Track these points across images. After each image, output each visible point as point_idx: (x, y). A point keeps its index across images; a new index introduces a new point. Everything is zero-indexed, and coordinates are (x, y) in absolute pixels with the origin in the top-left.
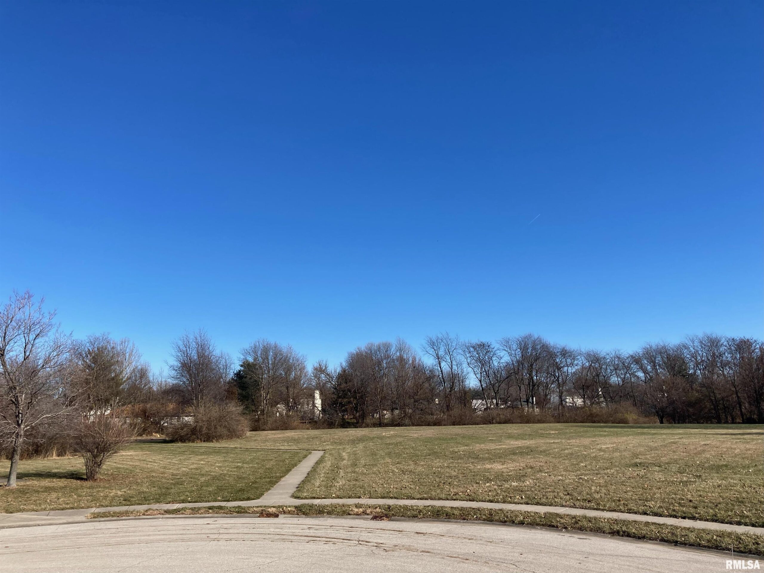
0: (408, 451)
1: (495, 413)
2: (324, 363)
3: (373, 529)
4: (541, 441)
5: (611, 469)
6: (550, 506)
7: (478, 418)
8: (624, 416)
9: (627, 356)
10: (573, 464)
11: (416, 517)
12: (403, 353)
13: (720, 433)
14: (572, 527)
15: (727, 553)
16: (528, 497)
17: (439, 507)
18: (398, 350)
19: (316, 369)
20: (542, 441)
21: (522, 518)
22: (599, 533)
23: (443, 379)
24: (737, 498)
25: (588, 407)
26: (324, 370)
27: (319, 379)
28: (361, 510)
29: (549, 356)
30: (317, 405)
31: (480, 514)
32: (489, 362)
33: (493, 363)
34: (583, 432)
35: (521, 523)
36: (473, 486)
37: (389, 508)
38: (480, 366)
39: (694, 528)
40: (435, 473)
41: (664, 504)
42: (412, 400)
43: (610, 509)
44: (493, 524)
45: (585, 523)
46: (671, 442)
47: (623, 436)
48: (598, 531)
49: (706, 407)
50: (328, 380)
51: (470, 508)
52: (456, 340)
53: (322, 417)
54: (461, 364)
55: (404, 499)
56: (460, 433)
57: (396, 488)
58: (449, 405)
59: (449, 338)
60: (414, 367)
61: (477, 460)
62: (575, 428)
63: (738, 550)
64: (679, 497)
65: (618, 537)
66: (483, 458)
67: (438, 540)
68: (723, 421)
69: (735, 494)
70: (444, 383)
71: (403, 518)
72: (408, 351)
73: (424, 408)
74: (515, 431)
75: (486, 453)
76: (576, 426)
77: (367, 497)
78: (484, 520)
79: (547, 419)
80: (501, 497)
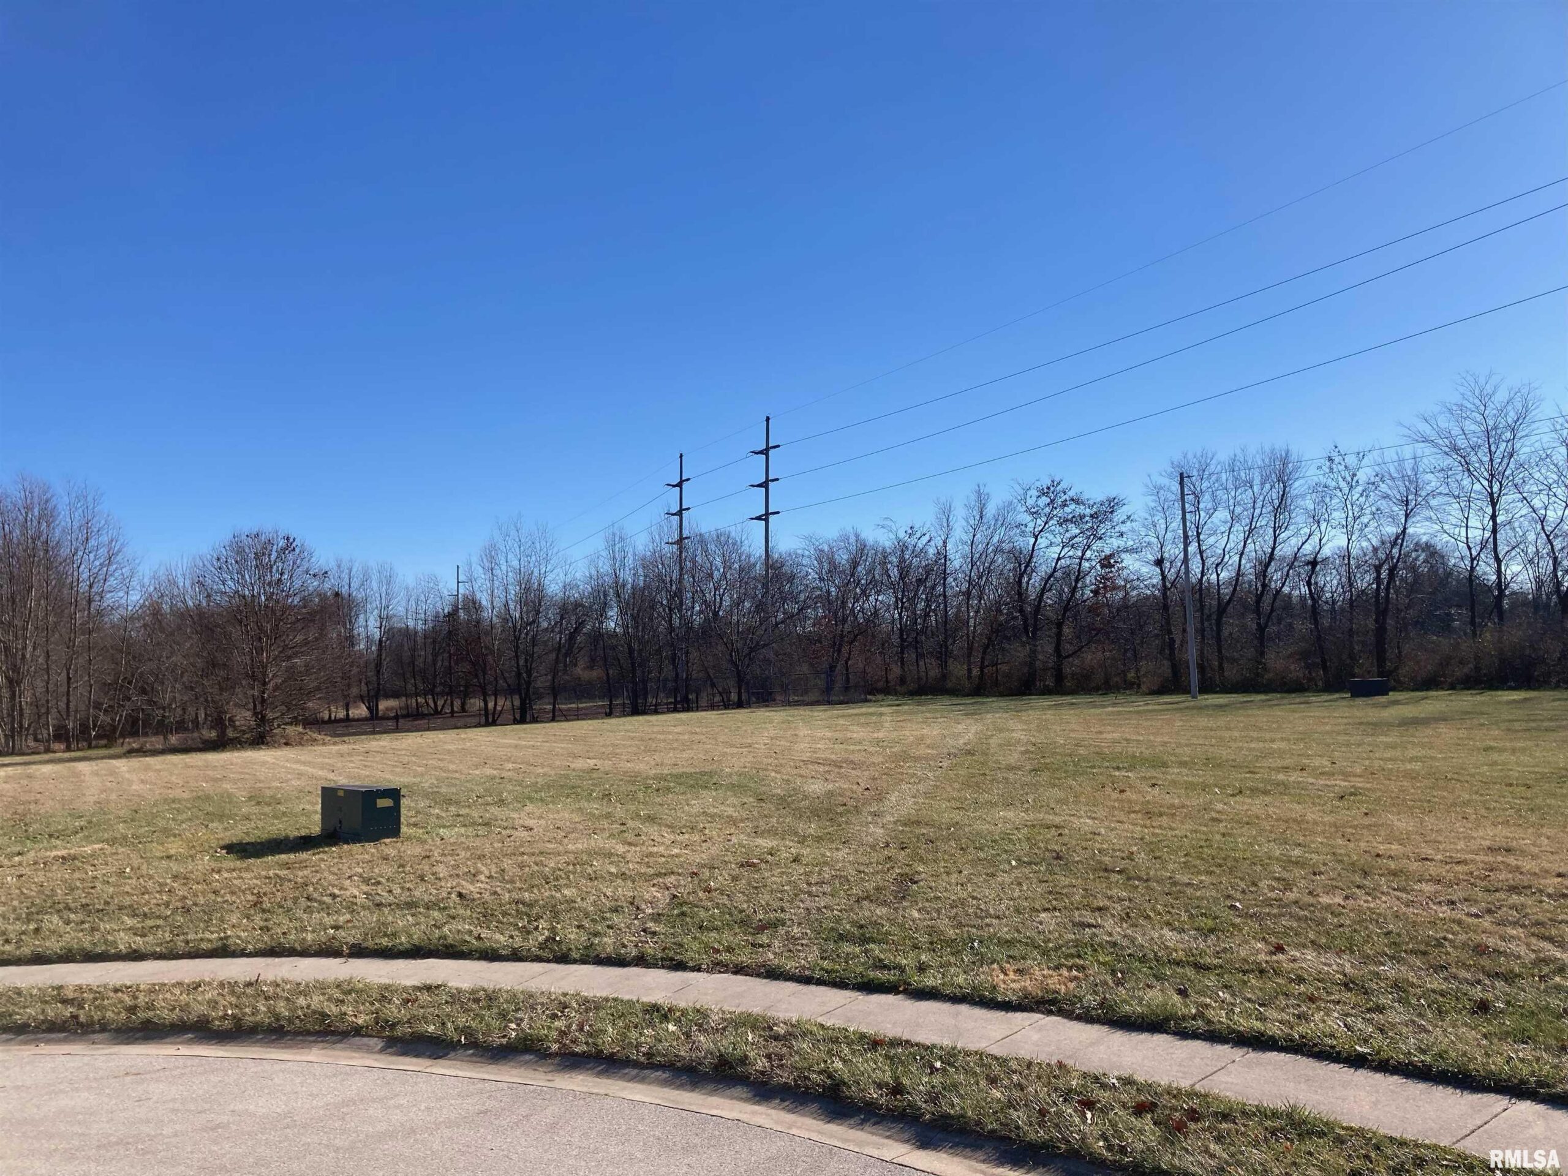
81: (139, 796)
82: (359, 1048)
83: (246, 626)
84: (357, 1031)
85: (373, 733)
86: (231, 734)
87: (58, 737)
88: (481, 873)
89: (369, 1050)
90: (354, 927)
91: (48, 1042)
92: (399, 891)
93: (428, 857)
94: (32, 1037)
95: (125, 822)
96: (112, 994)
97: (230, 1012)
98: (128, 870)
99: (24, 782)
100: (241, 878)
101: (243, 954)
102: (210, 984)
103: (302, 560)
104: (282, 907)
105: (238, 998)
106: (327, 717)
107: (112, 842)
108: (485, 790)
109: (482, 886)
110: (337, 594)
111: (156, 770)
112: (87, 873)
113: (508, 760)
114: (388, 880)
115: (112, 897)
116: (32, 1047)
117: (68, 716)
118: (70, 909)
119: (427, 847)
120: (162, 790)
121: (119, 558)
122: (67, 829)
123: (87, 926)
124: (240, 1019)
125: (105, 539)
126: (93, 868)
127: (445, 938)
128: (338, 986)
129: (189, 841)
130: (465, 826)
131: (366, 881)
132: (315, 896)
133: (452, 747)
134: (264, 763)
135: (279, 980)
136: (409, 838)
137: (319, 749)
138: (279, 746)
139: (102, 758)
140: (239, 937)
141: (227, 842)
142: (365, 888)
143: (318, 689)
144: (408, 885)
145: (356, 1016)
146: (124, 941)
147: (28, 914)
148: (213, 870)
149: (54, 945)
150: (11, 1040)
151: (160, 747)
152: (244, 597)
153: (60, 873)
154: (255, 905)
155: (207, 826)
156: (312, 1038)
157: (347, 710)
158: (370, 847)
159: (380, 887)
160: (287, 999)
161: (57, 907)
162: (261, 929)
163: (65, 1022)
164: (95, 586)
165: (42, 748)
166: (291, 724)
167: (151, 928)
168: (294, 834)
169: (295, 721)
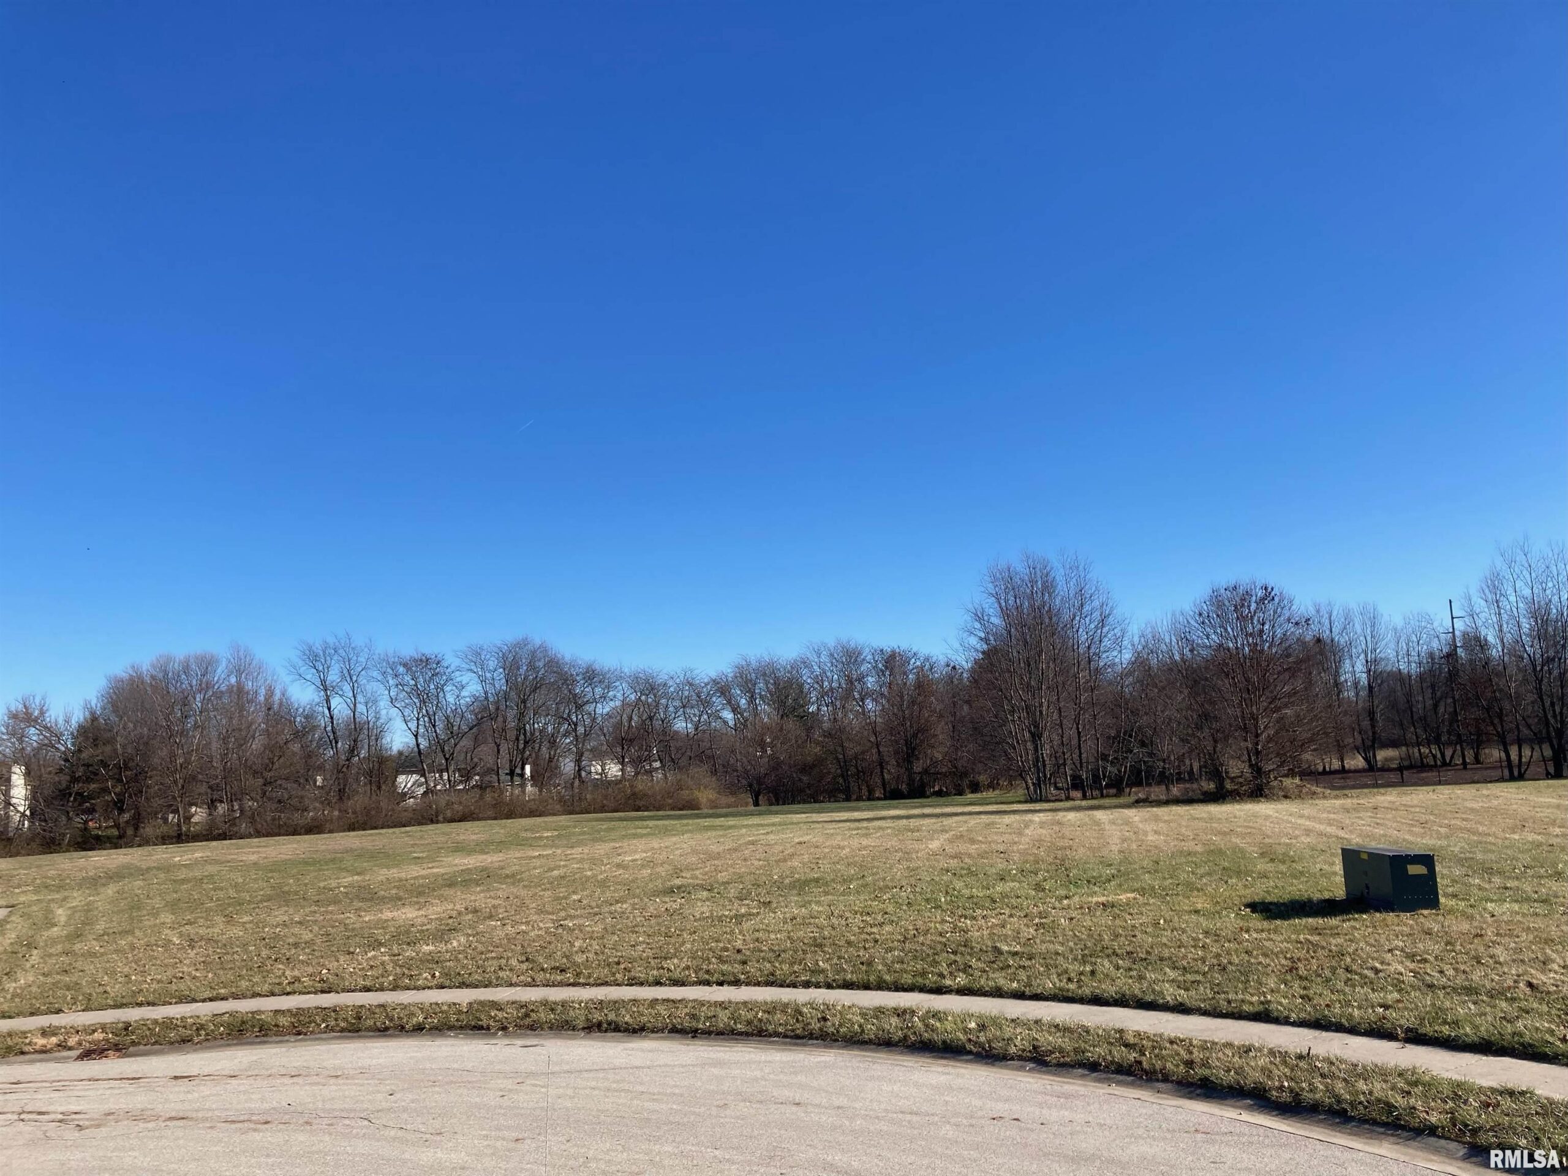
0: (221, 894)
1: (443, 801)
2: (37, 701)
3: (71, 1081)
4: (514, 854)
5: (622, 902)
6: (486, 986)
7: (406, 813)
8: (692, 794)
9: (706, 681)
10: (558, 899)
11: (189, 1041)
12: (246, 678)
13: (838, 819)
14: (516, 1026)
15: (773, 1041)
16: (446, 975)
17: (247, 1013)
18: (232, 673)
19: (14, 716)
20: (518, 855)
21: (421, 1019)
22: (565, 1030)
23: (334, 733)
24: (815, 938)
25: (629, 780)
26: (37, 718)
27: (21, 740)
28: (54, 1040)
29: (560, 682)
30: (13, 801)
31: (336, 1020)
32: (437, 696)
33: (444, 697)
34: (606, 830)
35: (418, 1029)
36: (338, 961)
37: (126, 1029)
38: (418, 705)
39: (730, 1002)
40: (264, 939)
41: (694, 961)
42: (261, 781)
43: (598, 981)
44: (360, 1037)
45: (543, 1015)
46: (749, 841)
47: (675, 835)
48: (563, 1027)
49: (829, 773)
50: (46, 742)
51: (318, 1008)
52: (366, 650)
53: (29, 828)
54: (375, 702)
55: (171, 1004)
56: (354, 846)
57: (159, 982)
58: (344, 789)
59: (353, 645)
60: (269, 709)
61: (369, 904)
62: (594, 823)
63: (792, 1034)
64: (721, 945)
65: (598, 1034)
66: (384, 898)
67: (218, 1088)
68: (854, 797)
69: (813, 932)
70: (337, 742)
71: (157, 1047)
72: (259, 674)
73: (286, 796)
74: (474, 837)
75: (394, 887)
76: (597, 820)
77: (79, 1008)
78: (342, 1030)
79: (549, 807)
80: (391, 978)
81: (1156, 847)
82: (1437, 1151)
83: (1233, 678)
84: (1432, 1131)
85: (1376, 786)
86: (1229, 786)
87: (1075, 787)
88: (1553, 961)
89: (1450, 1155)
90: (1406, 1008)
91: (1119, 1083)
92: (1451, 972)
93: (1481, 936)
94: (1104, 1076)
95: (1149, 872)
96: (1168, 1045)
97: (1286, 1084)
98: (1162, 922)
99: (1056, 828)
100: (1271, 940)
101: (1286, 1022)
102: (1260, 1050)
103: (1282, 608)
104: (1320, 976)
105: (1292, 1070)
106: (1321, 769)
107: (1142, 891)
108: (1534, 859)
109: (1558, 977)
110: (1319, 640)
111: (1165, 821)
112: (1126, 922)
113: (1553, 823)
114: (1436, 958)
115: (1152, 948)
116: (1106, 1086)
117: (1081, 767)
118: (1117, 955)
119: (1476, 924)
120: (1176, 843)
121: (1111, 619)
122: (1101, 876)
123: (1134, 973)
124: (1297, 1094)
125: (1096, 603)
126: (1130, 917)
127: (1521, 1035)
128: (1400, 1075)
129: (1213, 897)
130: (1516, 901)
131: (1411, 957)
132: (1354, 967)
133: (1475, 806)
134: (1267, 817)
135: (1332, 1057)
136: (1451, 911)
137: (1321, 803)
138: (1278, 799)
139: (1116, 807)
140: (1281, 1004)
141: (1249, 900)
142: (1412, 966)
143: (1311, 740)
144: (1462, 967)
145: (1427, 1113)
146: (1170, 993)
147: (1083, 956)
148: (1241, 929)
149: (1109, 990)
150: (1087, 1075)
151: (1163, 797)
152: (1228, 649)
153: (1105, 919)
154: (1291, 970)
155: (1226, 882)
156: (1382, 1130)
157: (1342, 762)
158: (1405, 917)
159: (1428, 965)
160: (1345, 1080)
161: (1107, 951)
162: (1302, 997)
163: (1131, 1066)
164: (1093, 646)
165: (1063, 797)
166: (1286, 776)
167: (1193, 982)
168: (1317, 897)
169: (1291, 773)
